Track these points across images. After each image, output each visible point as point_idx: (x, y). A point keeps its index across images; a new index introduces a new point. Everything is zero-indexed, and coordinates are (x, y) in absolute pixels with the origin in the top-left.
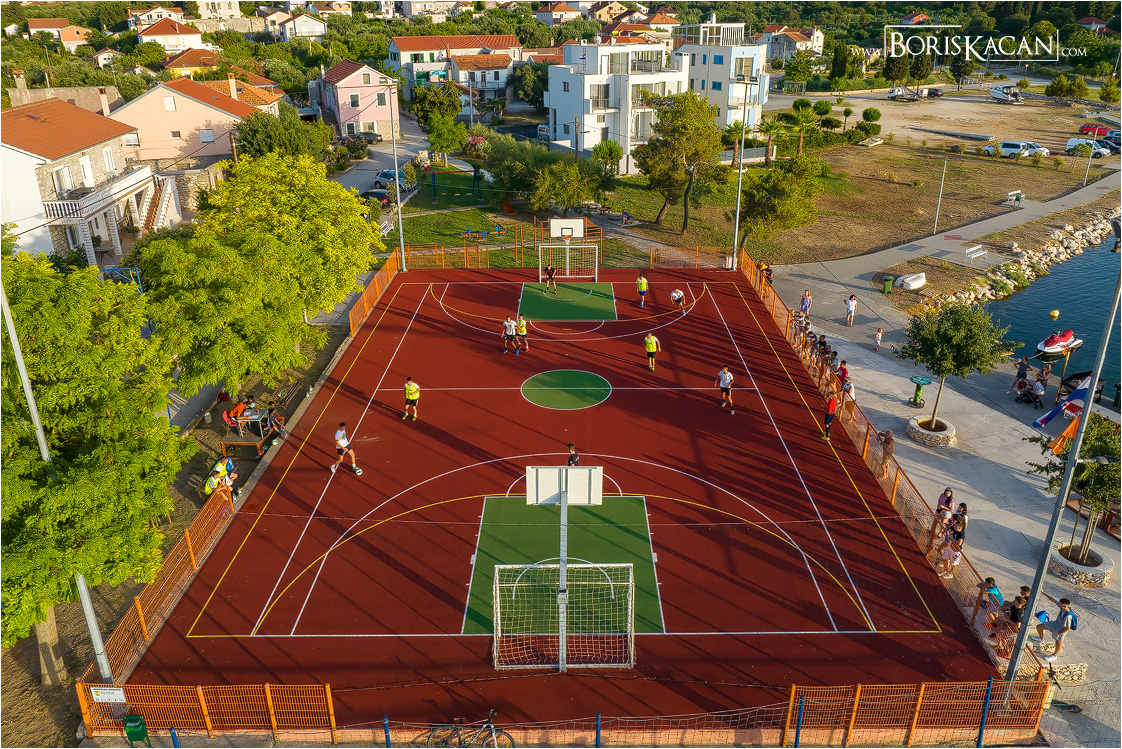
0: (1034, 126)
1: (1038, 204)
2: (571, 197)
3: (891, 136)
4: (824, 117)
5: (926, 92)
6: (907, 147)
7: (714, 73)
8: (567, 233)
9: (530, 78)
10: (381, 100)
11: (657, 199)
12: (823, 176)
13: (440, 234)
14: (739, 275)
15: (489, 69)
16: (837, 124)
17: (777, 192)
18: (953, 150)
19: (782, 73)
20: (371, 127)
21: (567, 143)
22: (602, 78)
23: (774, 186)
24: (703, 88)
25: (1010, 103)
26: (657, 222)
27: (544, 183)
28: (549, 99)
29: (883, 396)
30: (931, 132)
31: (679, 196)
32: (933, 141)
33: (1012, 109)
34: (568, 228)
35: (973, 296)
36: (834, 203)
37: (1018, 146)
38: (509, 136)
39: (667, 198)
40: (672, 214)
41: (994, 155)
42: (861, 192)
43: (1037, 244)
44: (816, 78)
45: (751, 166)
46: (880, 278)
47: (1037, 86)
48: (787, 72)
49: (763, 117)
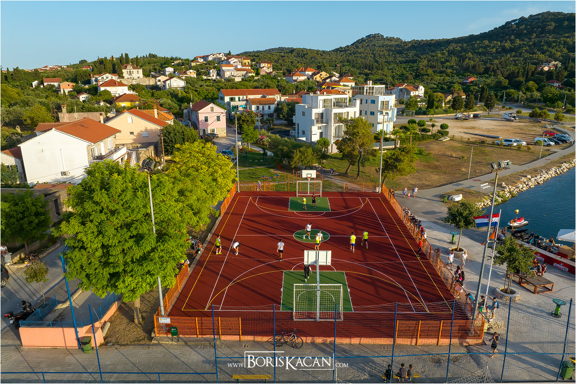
0: (522, 132)
1: (517, 166)
2: (309, 162)
3: (453, 136)
4: (422, 128)
5: (472, 116)
6: (461, 141)
7: (371, 107)
8: (309, 176)
9: (286, 109)
10: (218, 119)
11: (346, 163)
12: (421, 154)
13: (251, 177)
14: (382, 195)
15: (266, 104)
16: (429, 131)
17: (398, 160)
18: (481, 143)
19: (404, 106)
20: (213, 131)
21: (304, 139)
22: (320, 110)
23: (397, 158)
24: (366, 114)
25: (512, 121)
26: (346, 173)
27: (297, 156)
28: (295, 119)
29: (440, 240)
30: (473, 134)
31: (355, 162)
32: (472, 138)
33: (513, 124)
34: (309, 174)
35: (482, 204)
36: (424, 166)
37: (511, 141)
38: (278, 136)
39: (351, 163)
40: (353, 170)
41: (501, 145)
42: (438, 161)
43: (513, 183)
44: (420, 109)
45: (388, 149)
46: (442, 196)
47: (526, 112)
48: (406, 106)
49: (394, 127)
